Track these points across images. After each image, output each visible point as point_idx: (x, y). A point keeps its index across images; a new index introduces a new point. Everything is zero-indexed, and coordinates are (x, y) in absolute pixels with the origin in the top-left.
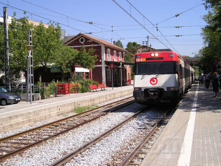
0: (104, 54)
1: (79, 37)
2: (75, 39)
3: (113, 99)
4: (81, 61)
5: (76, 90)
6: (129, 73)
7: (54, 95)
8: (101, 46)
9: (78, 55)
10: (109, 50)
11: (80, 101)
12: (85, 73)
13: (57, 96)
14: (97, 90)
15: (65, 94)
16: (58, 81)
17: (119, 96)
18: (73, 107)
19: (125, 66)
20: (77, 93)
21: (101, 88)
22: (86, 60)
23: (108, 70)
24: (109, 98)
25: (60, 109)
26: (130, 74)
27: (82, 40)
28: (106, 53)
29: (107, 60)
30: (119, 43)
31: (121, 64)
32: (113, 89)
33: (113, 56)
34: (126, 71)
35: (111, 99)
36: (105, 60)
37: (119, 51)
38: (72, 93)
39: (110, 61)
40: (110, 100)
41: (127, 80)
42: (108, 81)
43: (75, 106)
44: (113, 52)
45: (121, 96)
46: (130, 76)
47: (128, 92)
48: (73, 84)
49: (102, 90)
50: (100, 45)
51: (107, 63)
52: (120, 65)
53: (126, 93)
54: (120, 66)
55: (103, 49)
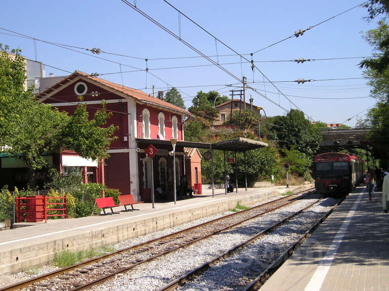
0: (135, 122)
1: (72, 82)
2: (64, 86)
3: (151, 230)
4: (75, 139)
5: (63, 211)
6: (196, 168)
7: (8, 223)
8: (126, 104)
9: (68, 126)
10: (146, 112)
11: (69, 238)
12: (86, 169)
13: (16, 227)
14: (115, 209)
15: (35, 221)
16: (16, 189)
17: (169, 225)
18: (51, 253)
19: (186, 149)
20: (66, 217)
21: (125, 206)
22: (87, 139)
23: (144, 160)
24: (143, 229)
25: (17, 259)
26: (199, 170)
27: (81, 89)
28: (139, 119)
29: (142, 136)
30: (173, 96)
31: (174, 146)
32: (153, 208)
33: (158, 125)
34: (188, 162)
35: (147, 232)
36: (136, 136)
37: (173, 115)
38: (53, 218)
39: (149, 138)
40: (145, 234)
41: (193, 185)
42: (145, 187)
43: (54, 249)
44: (157, 117)
45: (172, 224)
46: (199, 174)
47: (190, 215)
48: (55, 195)
49: (126, 211)
50: (123, 101)
51: (142, 143)
52: (172, 150)
53: (186, 217)
54: (172, 152)
55: (132, 110)
